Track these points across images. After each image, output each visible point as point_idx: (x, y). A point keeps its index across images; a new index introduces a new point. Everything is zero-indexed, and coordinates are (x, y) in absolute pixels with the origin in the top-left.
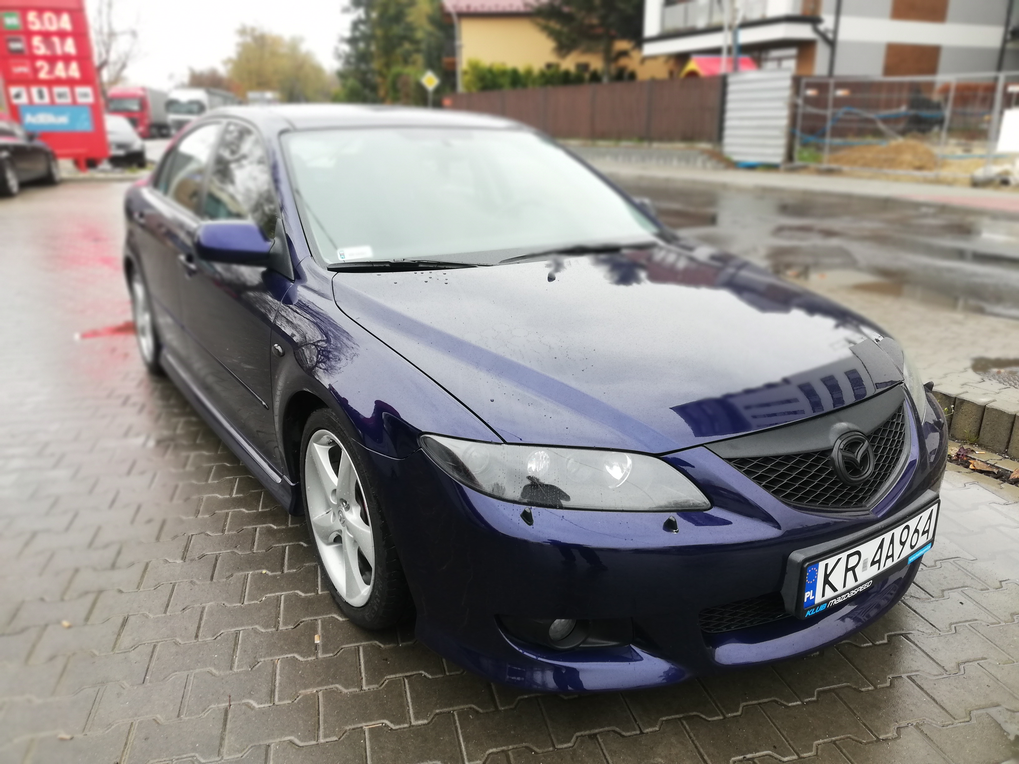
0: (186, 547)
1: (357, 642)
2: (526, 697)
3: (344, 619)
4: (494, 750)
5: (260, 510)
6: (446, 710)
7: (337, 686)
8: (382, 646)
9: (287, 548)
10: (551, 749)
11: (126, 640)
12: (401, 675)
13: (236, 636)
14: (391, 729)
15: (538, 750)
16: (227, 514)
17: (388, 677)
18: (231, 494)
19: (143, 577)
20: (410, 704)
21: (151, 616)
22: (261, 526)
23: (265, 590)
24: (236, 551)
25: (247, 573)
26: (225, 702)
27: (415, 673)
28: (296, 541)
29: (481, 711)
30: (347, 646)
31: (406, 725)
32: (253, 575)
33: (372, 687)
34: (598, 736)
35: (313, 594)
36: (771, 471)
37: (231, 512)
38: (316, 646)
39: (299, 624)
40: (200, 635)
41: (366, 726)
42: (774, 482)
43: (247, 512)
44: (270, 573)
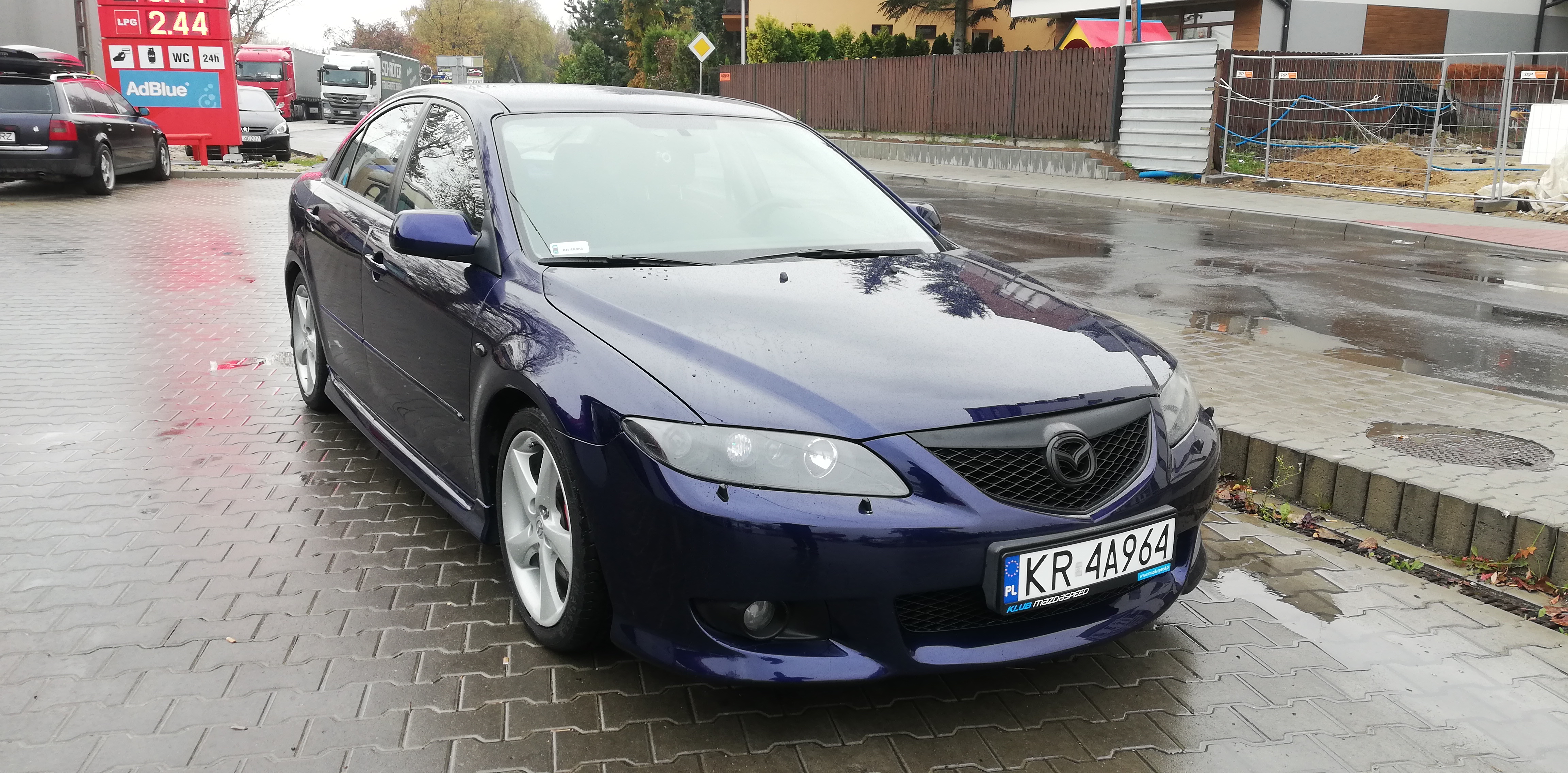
0: (360, 579)
1: (549, 665)
2: (727, 714)
3: (537, 646)
4: (686, 753)
5: (445, 549)
6: (639, 721)
7: (526, 698)
8: (577, 669)
9: (476, 584)
10: (745, 754)
11: (297, 655)
12: (595, 692)
13: (418, 656)
14: (580, 733)
15: (731, 754)
16: (407, 551)
17: (581, 694)
18: (411, 532)
19: (312, 603)
20: (602, 715)
21: (324, 637)
22: (446, 563)
23: (449, 619)
24: (417, 584)
25: (429, 604)
26: (407, 707)
27: (610, 691)
28: (486, 578)
29: (677, 723)
30: (537, 667)
31: (595, 731)
32: (436, 606)
33: (562, 700)
34: (797, 746)
35: (504, 624)
36: (975, 463)
37: (411, 549)
38: (505, 666)
39: (486, 649)
40: (377, 654)
41: (554, 731)
42: (979, 474)
43: (429, 549)
44: (455, 605)
